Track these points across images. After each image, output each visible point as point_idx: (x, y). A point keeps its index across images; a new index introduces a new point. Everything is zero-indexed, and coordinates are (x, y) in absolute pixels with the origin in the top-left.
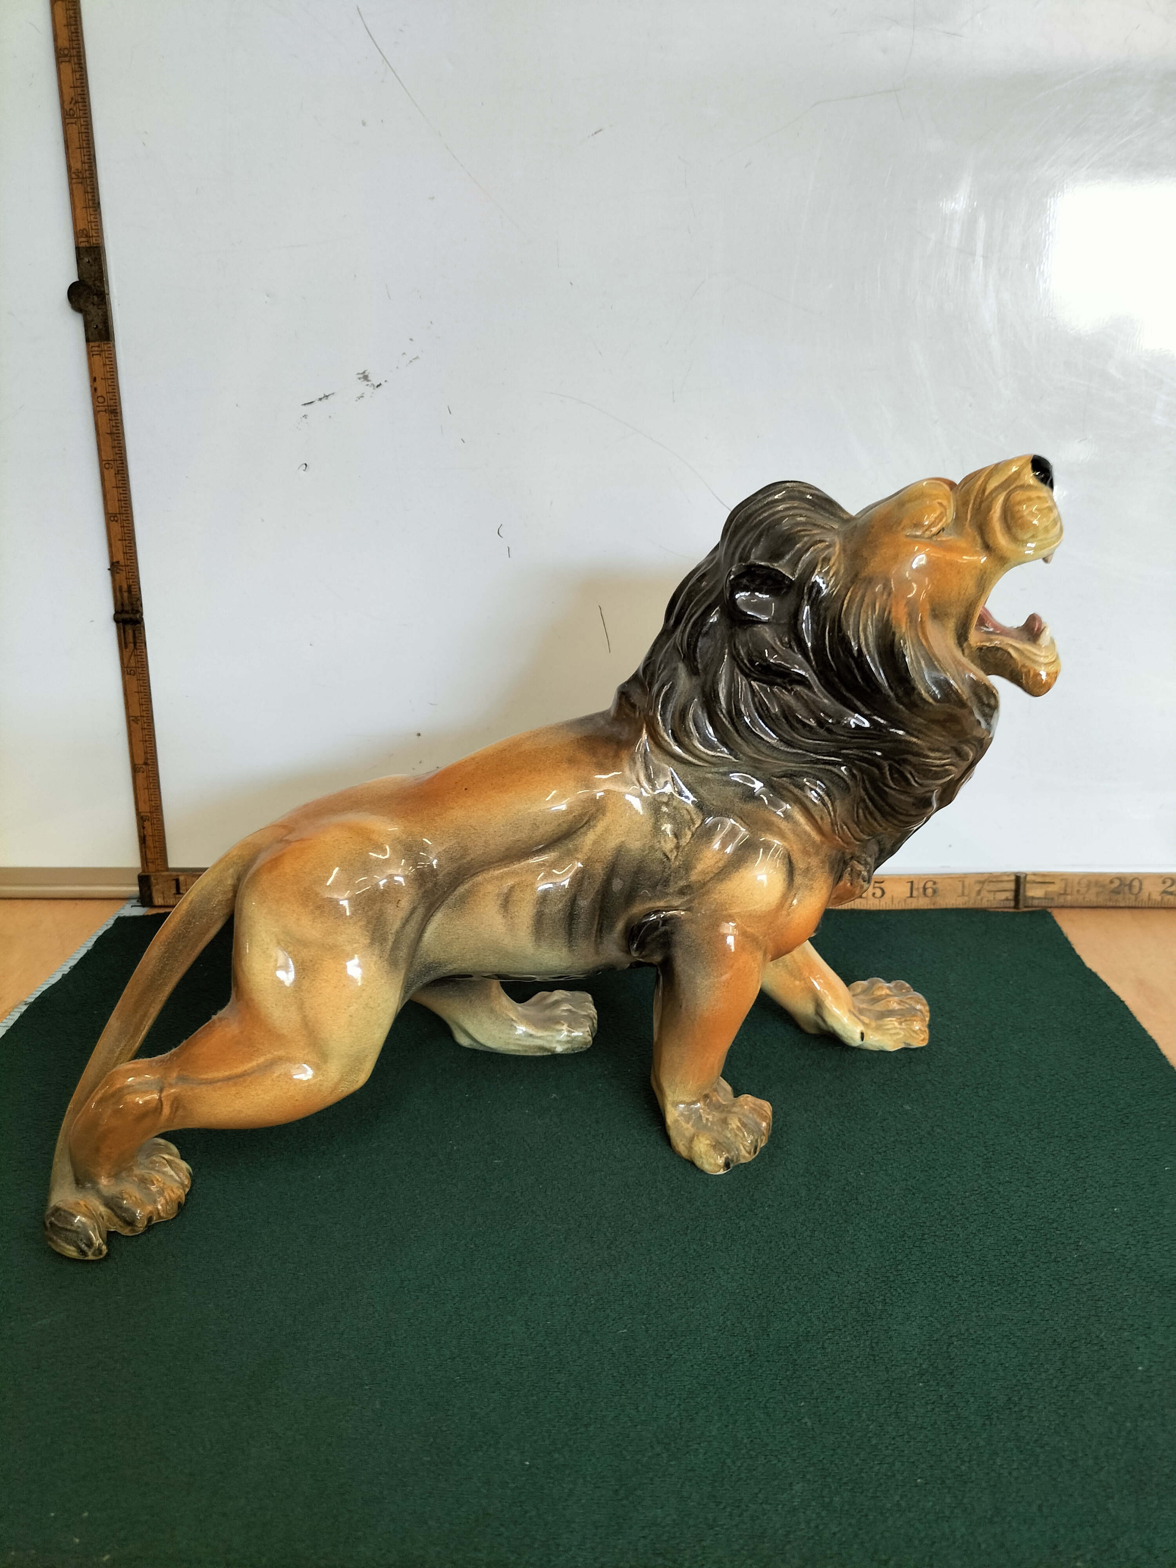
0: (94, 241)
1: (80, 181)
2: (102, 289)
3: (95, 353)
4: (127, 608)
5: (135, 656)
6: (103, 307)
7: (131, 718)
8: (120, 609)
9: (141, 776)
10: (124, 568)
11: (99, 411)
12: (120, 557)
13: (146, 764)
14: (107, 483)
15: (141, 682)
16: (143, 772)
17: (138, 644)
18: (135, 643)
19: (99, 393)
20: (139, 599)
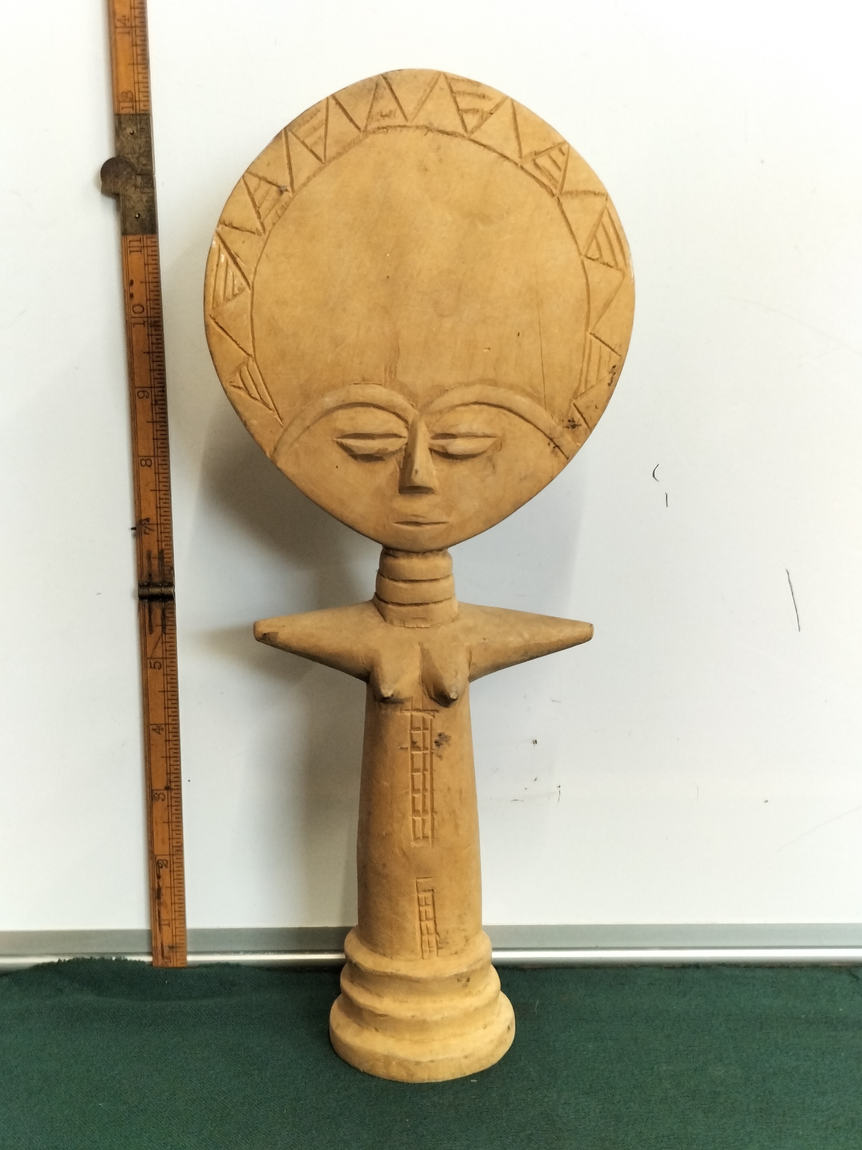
0: (142, 107)
1: (127, 30)
2: (148, 168)
3: (132, 249)
4: (156, 580)
5: (162, 643)
6: (149, 191)
7: (151, 727)
8: (145, 579)
9: (159, 806)
10: (155, 527)
11: (134, 324)
12: (150, 512)
13: (168, 788)
14: (140, 418)
15: (169, 677)
16: (163, 800)
17: (168, 628)
18: (164, 626)
19: (136, 301)
20: (172, 568)
